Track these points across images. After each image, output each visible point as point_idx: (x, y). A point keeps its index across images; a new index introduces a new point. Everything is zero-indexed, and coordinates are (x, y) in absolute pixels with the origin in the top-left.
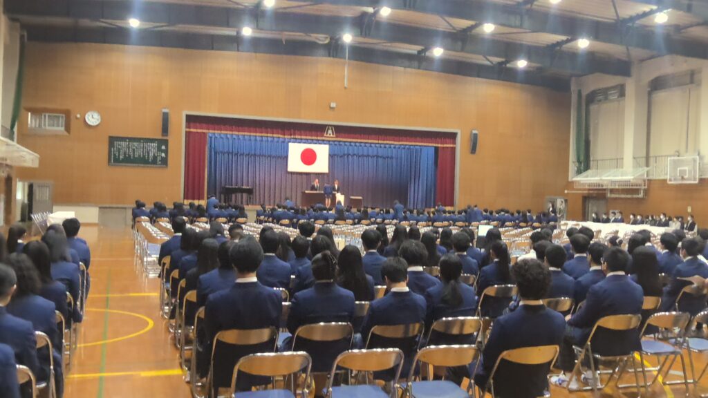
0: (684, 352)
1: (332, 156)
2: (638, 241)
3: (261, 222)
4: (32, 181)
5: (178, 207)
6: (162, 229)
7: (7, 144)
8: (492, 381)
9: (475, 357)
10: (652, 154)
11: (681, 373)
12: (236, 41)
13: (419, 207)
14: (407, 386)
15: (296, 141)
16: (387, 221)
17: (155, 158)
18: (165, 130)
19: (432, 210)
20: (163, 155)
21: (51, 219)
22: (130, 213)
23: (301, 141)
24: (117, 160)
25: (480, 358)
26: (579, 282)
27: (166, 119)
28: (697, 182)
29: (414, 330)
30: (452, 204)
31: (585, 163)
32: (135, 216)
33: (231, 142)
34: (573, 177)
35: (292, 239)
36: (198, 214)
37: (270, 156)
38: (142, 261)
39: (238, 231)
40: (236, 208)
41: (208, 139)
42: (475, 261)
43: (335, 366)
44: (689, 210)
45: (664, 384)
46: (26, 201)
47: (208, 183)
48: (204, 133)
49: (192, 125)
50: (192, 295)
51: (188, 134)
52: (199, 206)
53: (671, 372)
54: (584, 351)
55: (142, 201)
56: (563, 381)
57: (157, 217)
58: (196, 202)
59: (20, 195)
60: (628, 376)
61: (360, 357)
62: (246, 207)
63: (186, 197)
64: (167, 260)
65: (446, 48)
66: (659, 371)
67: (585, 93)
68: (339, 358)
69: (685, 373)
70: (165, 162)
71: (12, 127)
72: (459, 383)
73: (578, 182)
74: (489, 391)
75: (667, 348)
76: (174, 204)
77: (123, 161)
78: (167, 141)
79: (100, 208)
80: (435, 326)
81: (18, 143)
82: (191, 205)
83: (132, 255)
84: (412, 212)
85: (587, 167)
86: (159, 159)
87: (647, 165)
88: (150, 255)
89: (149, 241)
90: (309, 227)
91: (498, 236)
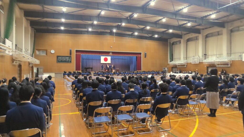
0: (199, 104)
1: (111, 59)
2: (186, 78)
3: (95, 76)
4: (38, 67)
5: (74, 73)
6: (71, 78)
7: (32, 59)
8: (155, 112)
9: (151, 107)
10: (187, 57)
11: (198, 109)
12: (88, 32)
13: (133, 71)
14: (135, 114)
15: (103, 56)
16: (125, 75)
17: (68, 61)
18: (71, 54)
19: (136, 71)
20: (70, 60)
21: (43, 77)
22: (62, 74)
23: (104, 56)
24: (59, 62)
25: (152, 107)
26: (174, 88)
27: (71, 51)
28: (198, 63)
29: (135, 101)
30: (141, 70)
31: (172, 59)
32: (64, 75)
33: (87, 56)
34: (169, 63)
35: (104, 80)
36: (79, 74)
37: (96, 60)
38: (67, 86)
39: (91, 78)
40: (89, 72)
41: (81, 56)
42: (148, 84)
43: (118, 110)
44: (197, 70)
45: (194, 111)
46: (37, 72)
47: (82, 66)
48: (80, 54)
49: (77, 52)
50: (81, 94)
51: (76, 55)
52: (80, 72)
53: (196, 108)
54: (175, 104)
55: (66, 71)
56: (171, 111)
57: (69, 75)
58: (79, 71)
59: (35, 71)
60: (186, 110)
61: (124, 108)
62: (91, 72)
63: (76, 70)
64: (74, 86)
65: (138, 33)
66: (193, 108)
67: (171, 42)
68: (119, 108)
69: (199, 108)
70: (71, 62)
71: (33, 54)
72: (147, 113)
73: (170, 64)
74: (154, 115)
75: (195, 103)
76: (73, 72)
77: (60, 62)
78: (71, 56)
79: (55, 73)
80: (141, 99)
81: (34, 58)
82: (78, 72)
83: (64, 84)
84: (131, 72)
85: (172, 60)
86: (69, 61)
87: (187, 59)
88: (69, 85)
89: (68, 81)
90: (108, 77)
91: (154, 78)
